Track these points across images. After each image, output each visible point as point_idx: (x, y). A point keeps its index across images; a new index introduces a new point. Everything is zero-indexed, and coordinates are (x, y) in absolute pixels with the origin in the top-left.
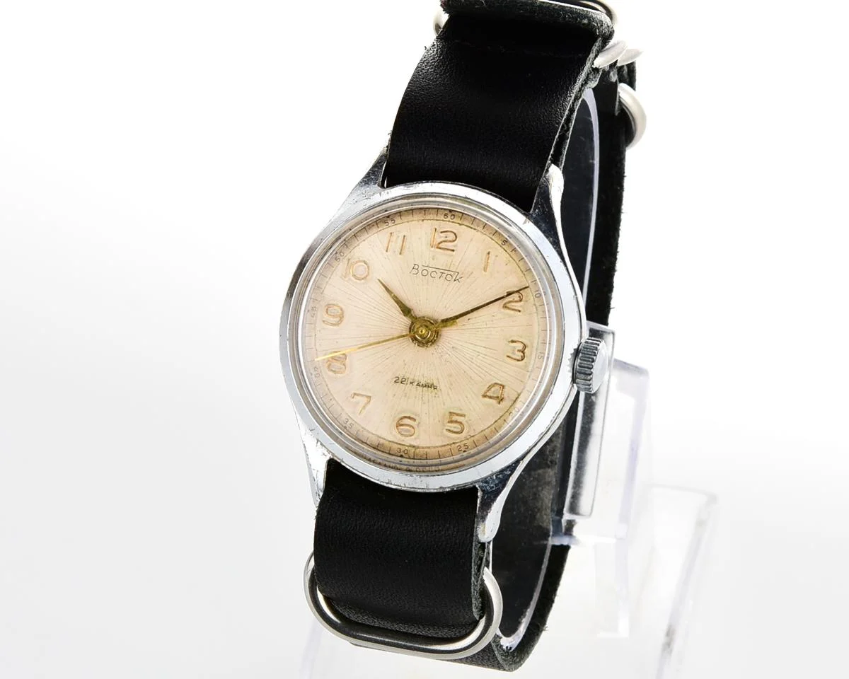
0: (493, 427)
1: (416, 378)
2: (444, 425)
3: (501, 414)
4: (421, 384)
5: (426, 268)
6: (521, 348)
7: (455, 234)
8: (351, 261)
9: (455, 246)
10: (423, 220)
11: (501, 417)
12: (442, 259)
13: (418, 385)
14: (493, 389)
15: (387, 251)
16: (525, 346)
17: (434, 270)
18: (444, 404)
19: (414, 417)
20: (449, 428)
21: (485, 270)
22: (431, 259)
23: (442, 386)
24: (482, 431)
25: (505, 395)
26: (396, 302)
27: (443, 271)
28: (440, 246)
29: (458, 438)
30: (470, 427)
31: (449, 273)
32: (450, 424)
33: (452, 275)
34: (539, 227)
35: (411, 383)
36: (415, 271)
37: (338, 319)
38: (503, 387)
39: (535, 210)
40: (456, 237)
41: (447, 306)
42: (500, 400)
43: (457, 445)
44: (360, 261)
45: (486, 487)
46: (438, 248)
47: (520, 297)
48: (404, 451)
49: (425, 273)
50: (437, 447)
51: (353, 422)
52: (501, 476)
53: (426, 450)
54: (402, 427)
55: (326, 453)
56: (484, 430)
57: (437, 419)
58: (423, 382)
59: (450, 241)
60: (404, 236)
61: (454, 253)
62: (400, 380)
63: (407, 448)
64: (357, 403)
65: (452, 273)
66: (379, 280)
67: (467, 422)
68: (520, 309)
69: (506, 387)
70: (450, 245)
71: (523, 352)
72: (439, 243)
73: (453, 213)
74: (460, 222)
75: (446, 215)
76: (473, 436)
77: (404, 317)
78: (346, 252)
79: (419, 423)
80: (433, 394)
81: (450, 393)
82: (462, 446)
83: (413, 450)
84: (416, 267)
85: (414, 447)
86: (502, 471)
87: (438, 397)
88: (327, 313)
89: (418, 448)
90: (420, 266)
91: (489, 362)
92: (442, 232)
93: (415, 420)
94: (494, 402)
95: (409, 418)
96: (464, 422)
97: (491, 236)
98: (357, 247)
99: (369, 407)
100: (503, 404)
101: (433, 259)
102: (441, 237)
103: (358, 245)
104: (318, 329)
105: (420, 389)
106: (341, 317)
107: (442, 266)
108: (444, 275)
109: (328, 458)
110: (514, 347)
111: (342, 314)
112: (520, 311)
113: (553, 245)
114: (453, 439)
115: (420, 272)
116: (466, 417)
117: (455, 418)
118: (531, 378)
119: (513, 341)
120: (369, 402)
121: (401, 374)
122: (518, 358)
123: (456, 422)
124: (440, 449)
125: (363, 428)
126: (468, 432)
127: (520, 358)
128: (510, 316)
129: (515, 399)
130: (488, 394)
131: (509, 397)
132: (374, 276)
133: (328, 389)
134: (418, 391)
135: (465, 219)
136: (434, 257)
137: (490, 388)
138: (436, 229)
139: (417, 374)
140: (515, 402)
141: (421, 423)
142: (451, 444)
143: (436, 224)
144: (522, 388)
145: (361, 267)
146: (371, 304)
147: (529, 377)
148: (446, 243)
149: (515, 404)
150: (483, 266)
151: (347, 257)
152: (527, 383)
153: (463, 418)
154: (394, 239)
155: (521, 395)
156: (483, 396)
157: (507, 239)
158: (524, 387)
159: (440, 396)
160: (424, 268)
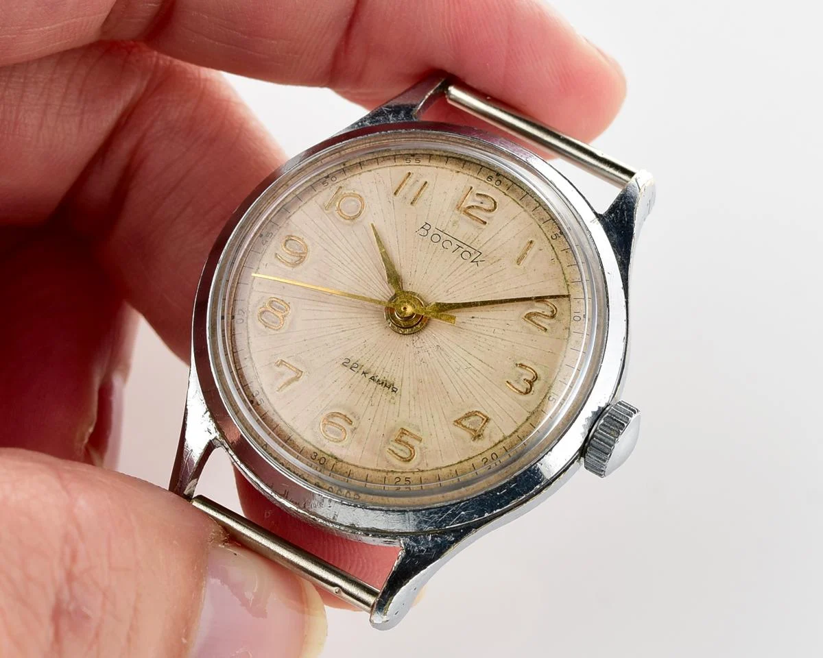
0: (453, 469)
1: (373, 370)
2: (388, 442)
3: (471, 456)
4: (377, 379)
5: (440, 234)
6: (530, 379)
7: (495, 203)
8: (343, 191)
9: (489, 218)
10: (458, 172)
11: (470, 458)
12: (465, 229)
13: (372, 378)
14: (472, 419)
15: (395, 194)
16: (536, 378)
17: (450, 238)
18: (398, 416)
19: (351, 417)
20: (391, 448)
21: (519, 261)
22: (450, 224)
23: (406, 390)
24: (437, 469)
25: (486, 432)
26: (384, 260)
27: (460, 244)
28: (470, 211)
29: (400, 468)
30: (422, 456)
31: (469, 249)
32: (396, 444)
33: (471, 253)
34: (609, 237)
35: (364, 373)
36: (423, 232)
37: (296, 259)
38: (488, 420)
40: (495, 208)
41: (451, 291)
42: (478, 436)
43: (397, 475)
44: (354, 195)
45: (413, 547)
46: (465, 212)
47: (553, 312)
48: (320, 460)
49: (436, 238)
50: (368, 469)
52: (439, 540)
53: (351, 467)
54: (330, 426)
56: (440, 468)
57: (381, 433)
58: (380, 377)
59: (485, 210)
60: (426, 183)
61: (484, 226)
62: (351, 364)
63: (325, 456)
64: (282, 375)
65: (472, 251)
66: (372, 226)
67: (421, 449)
68: (547, 327)
69: (491, 422)
70: (482, 215)
71: (531, 383)
72: (469, 207)
74: (506, 193)
75: (490, 177)
76: (422, 471)
77: (387, 284)
78: (340, 178)
79: (355, 428)
80: (389, 397)
81: (412, 403)
82: (403, 478)
83: (334, 461)
84: (427, 227)
85: (336, 458)
87: (394, 403)
88: (285, 245)
89: (341, 461)
90: (433, 228)
91: (479, 381)
92: (478, 194)
93: (351, 423)
94: (467, 435)
95: (345, 417)
96: (417, 449)
97: (541, 223)
98: (358, 176)
99: (296, 383)
100: (479, 442)
101: (453, 225)
102: (474, 201)
103: (360, 174)
104: (264, 262)
105: (373, 384)
106: (301, 258)
107: (463, 237)
108: (462, 250)
109: (212, 437)
110: (522, 375)
111: (305, 254)
112: (545, 330)
113: (619, 265)
114: (394, 465)
115: (430, 234)
116: (422, 444)
117: (406, 438)
118: (530, 421)
119: (521, 365)
120: (297, 378)
121: (355, 357)
122: (522, 391)
123: (406, 444)
124: (370, 473)
125: (275, 411)
126: (419, 464)
127: (524, 390)
128: (530, 332)
129: (497, 441)
130: (464, 423)
131: (490, 437)
132: (368, 219)
133: (249, 343)
134: (368, 388)
135: (514, 191)
136: (455, 223)
137: (468, 416)
138: (471, 188)
139: (377, 364)
140: (496, 445)
141: (358, 430)
142: (388, 472)
143: (474, 182)
144: (513, 430)
145: (353, 203)
146: (349, 253)
147: (527, 420)
148: (478, 211)
149: (495, 448)
150: (518, 255)
151: (339, 185)
152: (521, 426)
153: (418, 442)
154: (410, 181)
155: (508, 440)
156: (458, 422)
157: (561, 233)
158: (516, 431)
159: (397, 403)
160: (437, 232)
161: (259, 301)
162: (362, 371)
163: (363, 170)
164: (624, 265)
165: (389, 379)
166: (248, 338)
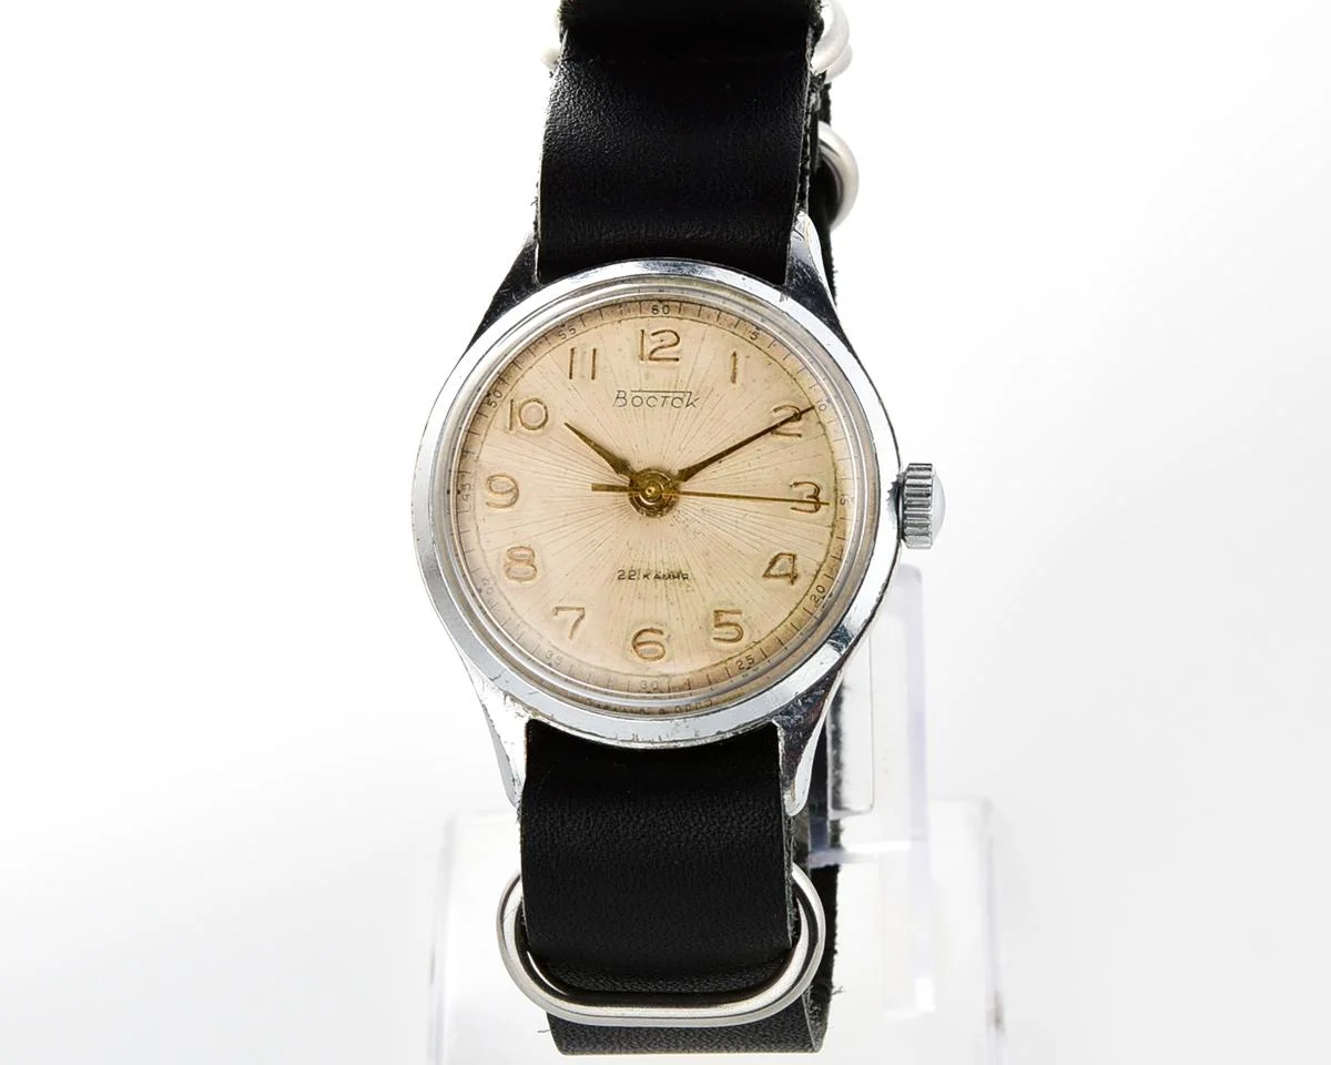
0: (787, 623)
1: (652, 568)
2: (709, 633)
3: (797, 601)
4: (661, 575)
5: (637, 394)
6: (811, 493)
7: (676, 334)
8: (517, 403)
9: (678, 352)
10: (620, 322)
11: (798, 604)
12: (661, 376)
13: (657, 577)
14: (778, 564)
15: (571, 378)
16: (818, 490)
17: (651, 394)
18: (704, 600)
19: (660, 628)
20: (717, 636)
21: (734, 381)
22: (643, 379)
23: (697, 571)
24: (772, 632)
25: (799, 570)
26: (600, 453)
27: (664, 394)
28: (655, 355)
29: (736, 650)
30: (751, 628)
31: (676, 395)
32: (719, 630)
33: (681, 398)
34: (804, 304)
35: (646, 576)
36: (620, 402)
37: (509, 497)
38: (794, 557)
39: (791, 279)
40: (678, 338)
42: (793, 578)
43: (735, 660)
44: (529, 401)
45: (789, 720)
46: (650, 359)
48: (652, 685)
49: (637, 401)
50: (704, 669)
51: (562, 655)
52: (810, 700)
53: (687, 675)
54: (643, 647)
55: (522, 712)
56: (775, 629)
57: (696, 627)
58: (663, 571)
59: (670, 346)
60: (595, 351)
61: (677, 363)
62: (627, 574)
63: (655, 679)
64: (565, 621)
65: (681, 395)
66: (566, 424)
67: (745, 621)
68: (799, 432)
69: (799, 557)
70: (670, 353)
71: (816, 497)
72: (652, 352)
73: (666, 303)
74: (680, 316)
75: (655, 309)
76: (759, 642)
77: (616, 476)
78: (505, 390)
79: (669, 636)
80: (684, 588)
81: (711, 582)
82: (744, 660)
83: (667, 680)
84: (622, 395)
85: (667, 676)
86: (810, 691)
87: (693, 590)
88: (491, 490)
89: (674, 676)
90: (628, 392)
91: (764, 522)
92: (653, 334)
93: (661, 633)
94: (783, 582)
95: (652, 630)
96: (742, 624)
97: (732, 329)
98: (522, 379)
99: (583, 623)
100: (798, 583)
101: (647, 379)
102: (653, 343)
103: (523, 376)
104: (479, 517)
105: (661, 583)
106: (515, 492)
107: (664, 385)
108: (670, 400)
109: (526, 720)
110: (802, 493)
111: (516, 487)
112: (799, 436)
113: (830, 327)
114: (729, 652)
115: (629, 402)
116: (743, 615)
117: (725, 617)
118: (835, 536)
119: (796, 484)
120: (582, 617)
121: (626, 565)
122: (811, 509)
123: (729, 624)
124: (709, 671)
125: (579, 662)
126: (751, 636)
127: (813, 508)
128: (785, 446)
129: (815, 573)
130: (772, 572)
131: (805, 572)
132: (558, 420)
133: (512, 609)
134: (659, 587)
135: (685, 309)
136: (647, 376)
137: (773, 563)
138: (643, 331)
139: (652, 561)
140: (816, 577)
141: (673, 636)
142: (725, 661)
143: (641, 324)
144: (824, 554)
145: (533, 410)
146: (559, 464)
147: (832, 535)
148: (663, 350)
149: (817, 581)
150: (730, 374)
151: (508, 399)
152: (829, 545)
153: (738, 616)
154: (577, 357)
155: (825, 566)
156: (765, 576)
157: (758, 328)
158: (828, 553)
159: (696, 588)
160: (634, 394)
161: (498, 561)
162: (642, 575)
163: (524, 370)
164: (834, 325)
165: (673, 569)
166: (509, 603)
